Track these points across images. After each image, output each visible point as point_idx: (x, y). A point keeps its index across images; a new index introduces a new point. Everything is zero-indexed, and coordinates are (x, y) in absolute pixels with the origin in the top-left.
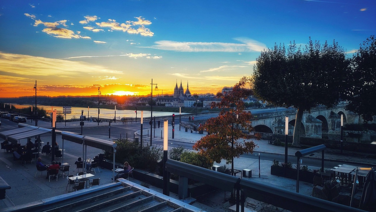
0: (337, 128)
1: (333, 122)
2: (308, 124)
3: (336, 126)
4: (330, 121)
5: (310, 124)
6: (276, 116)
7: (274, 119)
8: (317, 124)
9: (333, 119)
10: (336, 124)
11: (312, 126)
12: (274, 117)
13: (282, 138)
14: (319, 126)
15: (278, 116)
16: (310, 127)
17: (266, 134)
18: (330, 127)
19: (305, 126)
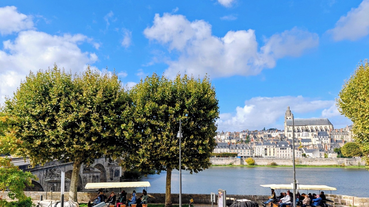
0: (115, 176)
1: (112, 170)
2: (85, 175)
3: (114, 175)
4: (109, 170)
5: (88, 175)
6: (47, 167)
7: (45, 171)
8: (95, 175)
9: (111, 168)
10: (114, 173)
11: (90, 177)
12: (45, 168)
13: (55, 196)
14: (97, 176)
15: (50, 168)
16: (88, 179)
17: (34, 193)
18: (109, 177)
19: (82, 178)
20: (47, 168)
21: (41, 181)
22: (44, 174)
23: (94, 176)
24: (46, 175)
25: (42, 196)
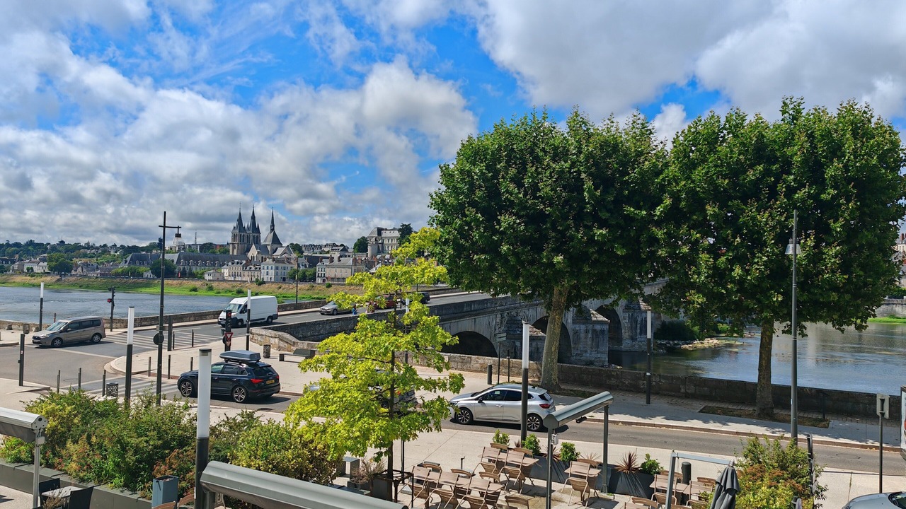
0: (641, 334)
1: (633, 321)
2: (577, 327)
3: (638, 331)
4: (627, 318)
5: (583, 327)
6: (503, 307)
7: (499, 316)
8: (598, 327)
9: (632, 314)
10: (639, 326)
11: (587, 332)
12: (499, 310)
13: (515, 367)
14: (602, 331)
15: (508, 309)
16: (582, 335)
17: (478, 358)
18: (627, 334)
19: (571, 333)
20: (502, 311)
21: (491, 334)
22: (498, 321)
23: (594, 331)
24: (501, 322)
25: (490, 367)
